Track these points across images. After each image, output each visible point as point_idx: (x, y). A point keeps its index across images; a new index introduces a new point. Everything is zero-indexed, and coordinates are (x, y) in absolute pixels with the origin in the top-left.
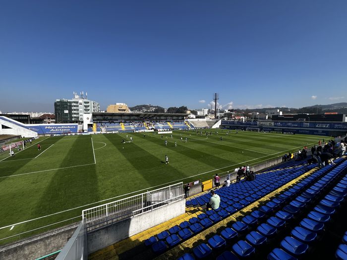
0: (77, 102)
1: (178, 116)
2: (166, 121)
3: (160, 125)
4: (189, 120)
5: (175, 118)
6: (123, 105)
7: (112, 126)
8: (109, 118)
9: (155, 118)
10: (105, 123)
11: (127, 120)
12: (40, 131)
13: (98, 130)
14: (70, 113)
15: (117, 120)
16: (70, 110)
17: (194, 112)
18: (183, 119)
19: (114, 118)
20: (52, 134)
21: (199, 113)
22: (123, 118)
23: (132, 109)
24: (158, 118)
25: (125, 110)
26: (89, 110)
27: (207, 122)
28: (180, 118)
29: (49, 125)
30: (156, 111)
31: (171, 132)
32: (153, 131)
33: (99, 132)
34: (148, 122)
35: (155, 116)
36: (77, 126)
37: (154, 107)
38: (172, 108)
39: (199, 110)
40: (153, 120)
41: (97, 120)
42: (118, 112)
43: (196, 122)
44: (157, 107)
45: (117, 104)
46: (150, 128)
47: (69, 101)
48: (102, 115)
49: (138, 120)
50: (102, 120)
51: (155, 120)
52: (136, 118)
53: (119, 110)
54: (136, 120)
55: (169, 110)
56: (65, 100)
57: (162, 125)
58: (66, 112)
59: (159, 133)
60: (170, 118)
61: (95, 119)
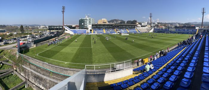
0: (86, 19)
1: (132, 26)
2: (126, 28)
3: (122, 31)
4: (137, 28)
5: (130, 27)
6: (105, 20)
7: (100, 31)
8: (99, 26)
9: (120, 27)
10: (97, 29)
11: (107, 28)
12: (75, 32)
13: (94, 33)
14: (84, 25)
15: (102, 28)
16: (84, 23)
17: (140, 24)
18: (134, 27)
19: (101, 26)
20: (78, 34)
21: (143, 24)
22: (105, 26)
23: (109, 22)
24: (122, 26)
25: (106, 22)
26: (91, 23)
27: (147, 29)
28: (133, 27)
29: (77, 29)
30: (121, 23)
31: (128, 35)
32: (119, 34)
33: (94, 34)
34: (117, 29)
35: (120, 25)
36: (86, 30)
37: (120, 20)
38: (129, 21)
39: (143, 23)
40: (119, 28)
41: (94, 28)
42: (103, 23)
43: (141, 29)
44: (121, 20)
45: (102, 19)
46: (118, 32)
47: (84, 19)
48: (96, 25)
49: (112, 28)
50: (95, 28)
52: (111, 26)
53: (103, 22)
54: (111, 28)
55: (128, 22)
56: (82, 19)
57: (124, 31)
58: (83, 24)
59: (122, 35)
60: (128, 27)
61: (93, 27)
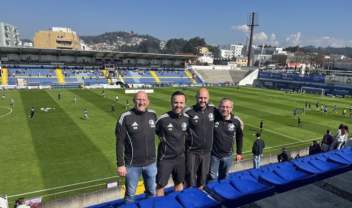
1: (174, 59)
2: (148, 67)
3: (135, 75)
4: (194, 67)
5: (166, 62)
6: (67, 32)
7: (40, 75)
8: (34, 58)
9: (125, 61)
10: (26, 68)
11: (70, 64)
15: (49, 62)
18: (183, 66)
19: (43, 58)
22: (62, 58)
24: (132, 61)
25: (70, 43)
27: (231, 72)
28: (177, 63)
34: (112, 69)
35: (126, 57)
40: (122, 65)
41: (10, 61)
42: (54, 46)
43: (208, 71)
45: (55, 29)
46: (115, 81)
48: (20, 52)
49: (92, 64)
50: (18, 62)
51: (126, 65)
52: (87, 59)
53: (59, 42)
54: (87, 64)
57: (140, 77)
60: (156, 62)
